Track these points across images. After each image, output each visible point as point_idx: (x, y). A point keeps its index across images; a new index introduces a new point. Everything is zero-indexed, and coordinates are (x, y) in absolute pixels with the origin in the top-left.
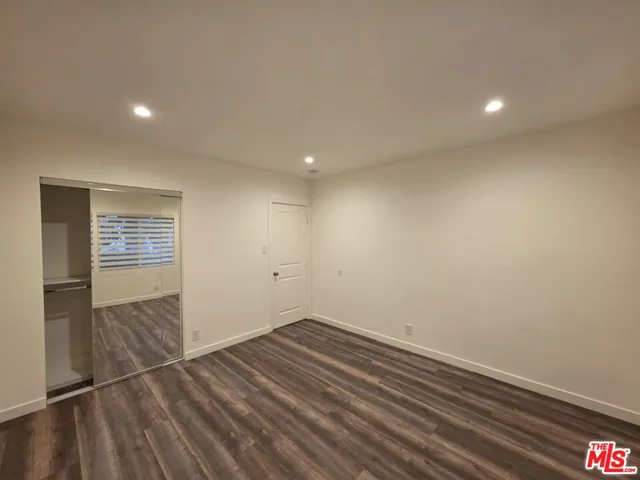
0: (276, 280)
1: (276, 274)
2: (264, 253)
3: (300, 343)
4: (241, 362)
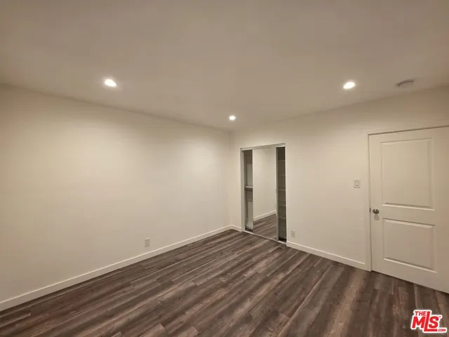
0: (377, 218)
1: (376, 212)
4: (298, 264)
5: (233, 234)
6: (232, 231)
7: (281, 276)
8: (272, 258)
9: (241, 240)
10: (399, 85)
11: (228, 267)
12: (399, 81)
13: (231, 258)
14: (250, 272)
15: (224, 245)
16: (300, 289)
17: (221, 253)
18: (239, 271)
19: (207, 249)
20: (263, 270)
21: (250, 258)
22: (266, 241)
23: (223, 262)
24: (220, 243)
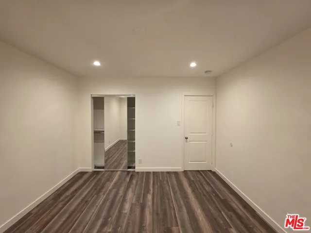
0: (187, 142)
1: (186, 138)
2: (179, 125)
3: (190, 185)
4: (152, 182)
5: (85, 177)
6: (82, 174)
7: (150, 197)
8: (133, 186)
9: (96, 180)
10: (206, 72)
11: (104, 213)
12: (206, 70)
13: (100, 202)
14: (127, 206)
15: (84, 191)
16: (167, 201)
17: (85, 201)
18: (117, 210)
19: (65, 204)
20: (134, 199)
21: (117, 193)
22: (119, 173)
23: (94, 210)
24: (76, 191)
